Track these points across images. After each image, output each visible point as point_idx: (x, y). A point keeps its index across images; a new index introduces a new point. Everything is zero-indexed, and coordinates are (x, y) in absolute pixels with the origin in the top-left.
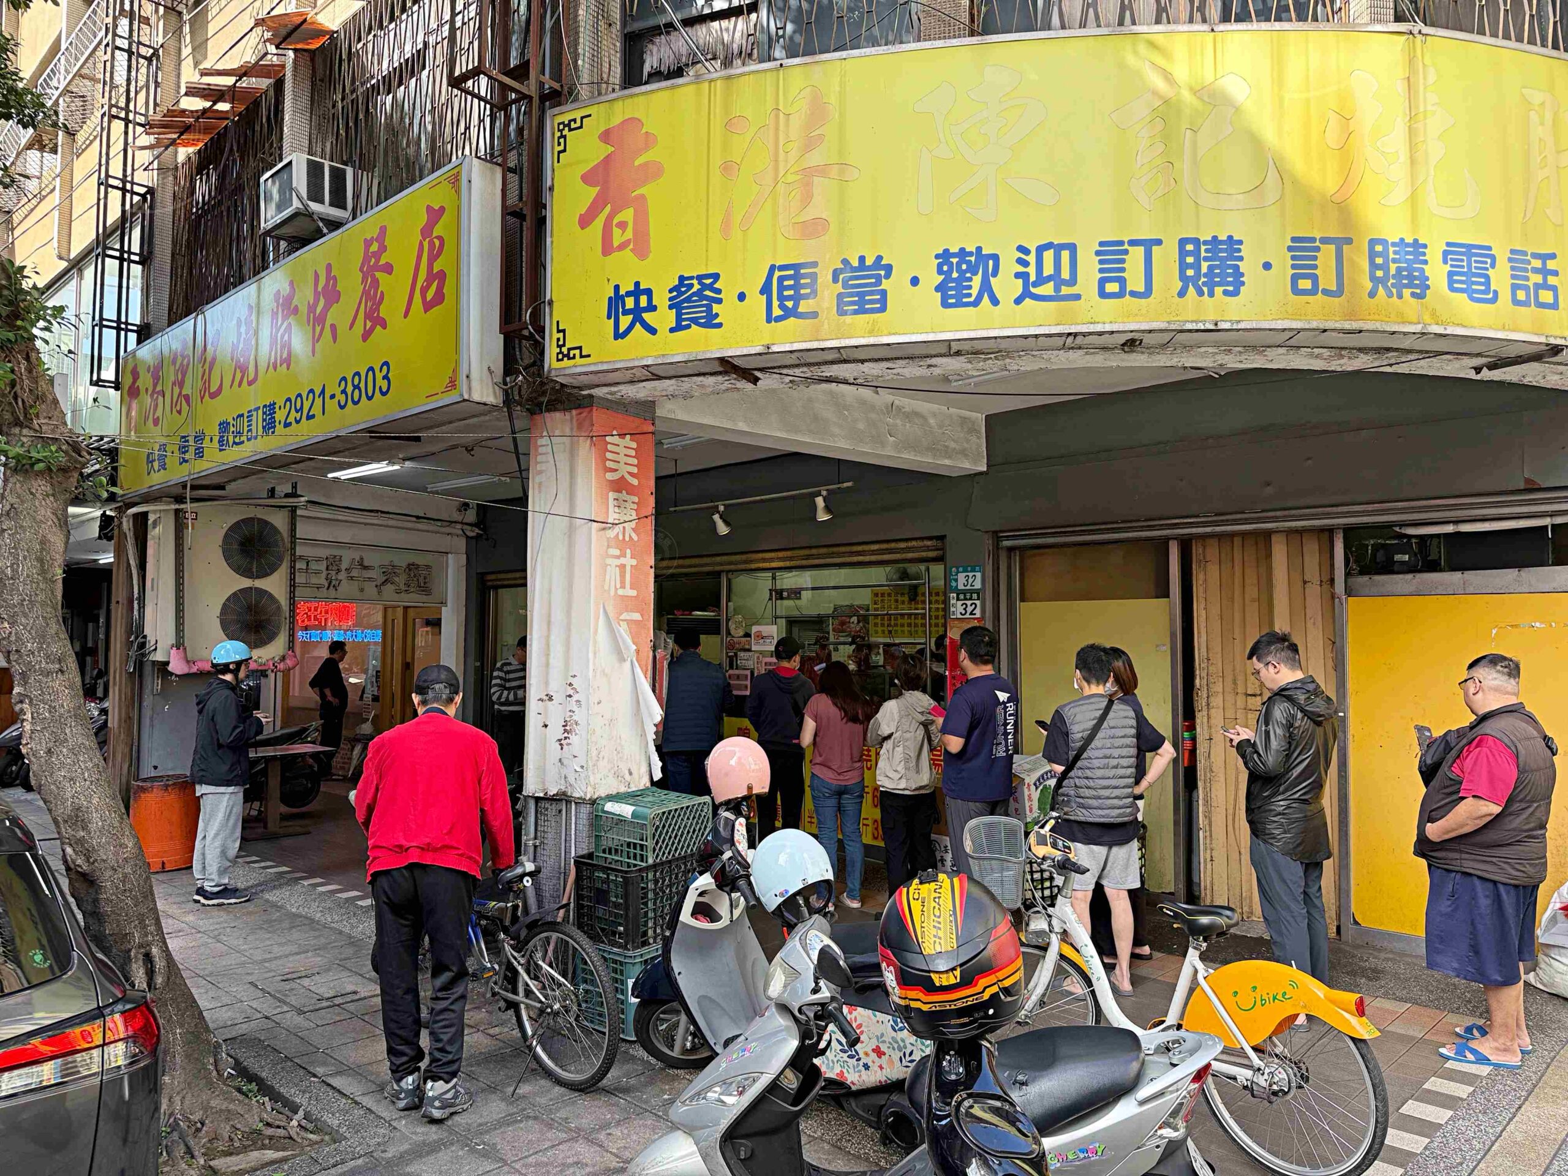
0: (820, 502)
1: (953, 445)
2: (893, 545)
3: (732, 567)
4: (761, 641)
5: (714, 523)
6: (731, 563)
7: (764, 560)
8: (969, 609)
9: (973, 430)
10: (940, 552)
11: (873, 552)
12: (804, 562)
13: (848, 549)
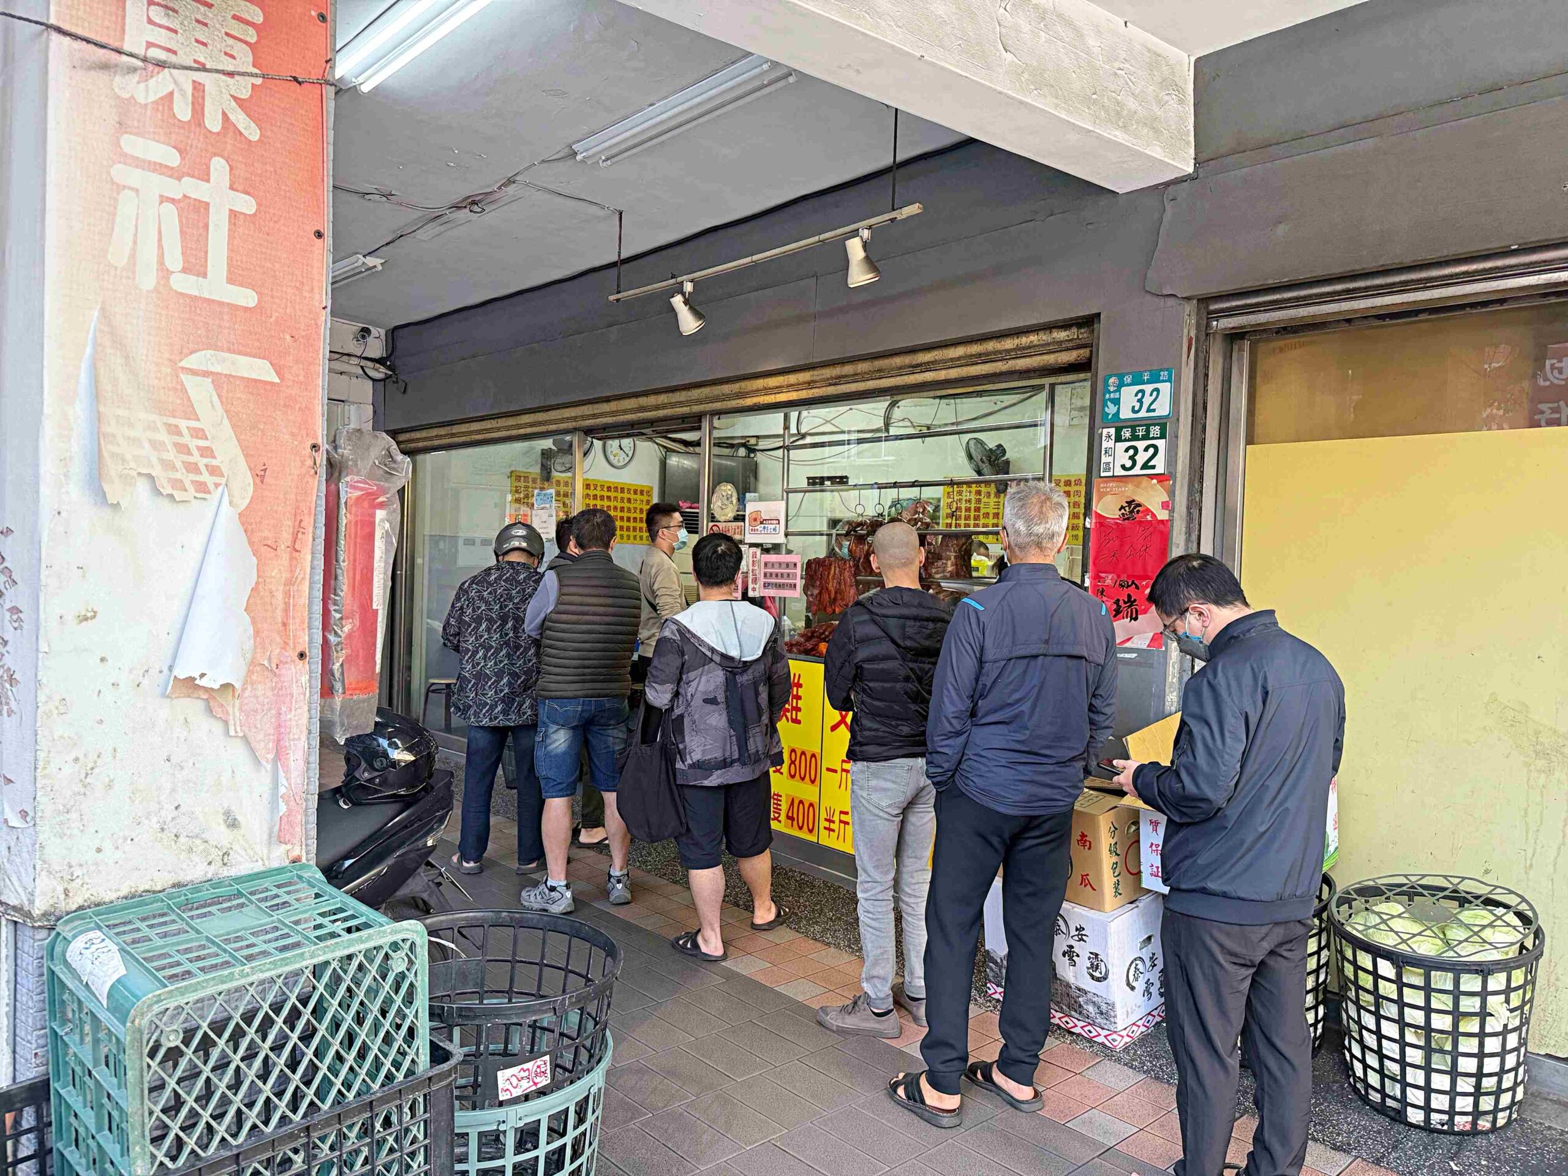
0: (855, 249)
1: (1131, 104)
2: (991, 346)
3: (718, 406)
4: (760, 527)
5: (672, 310)
6: (717, 399)
7: (767, 391)
8: (1141, 458)
9: (1170, 84)
10: (1084, 353)
11: (955, 363)
12: (831, 390)
13: (907, 360)
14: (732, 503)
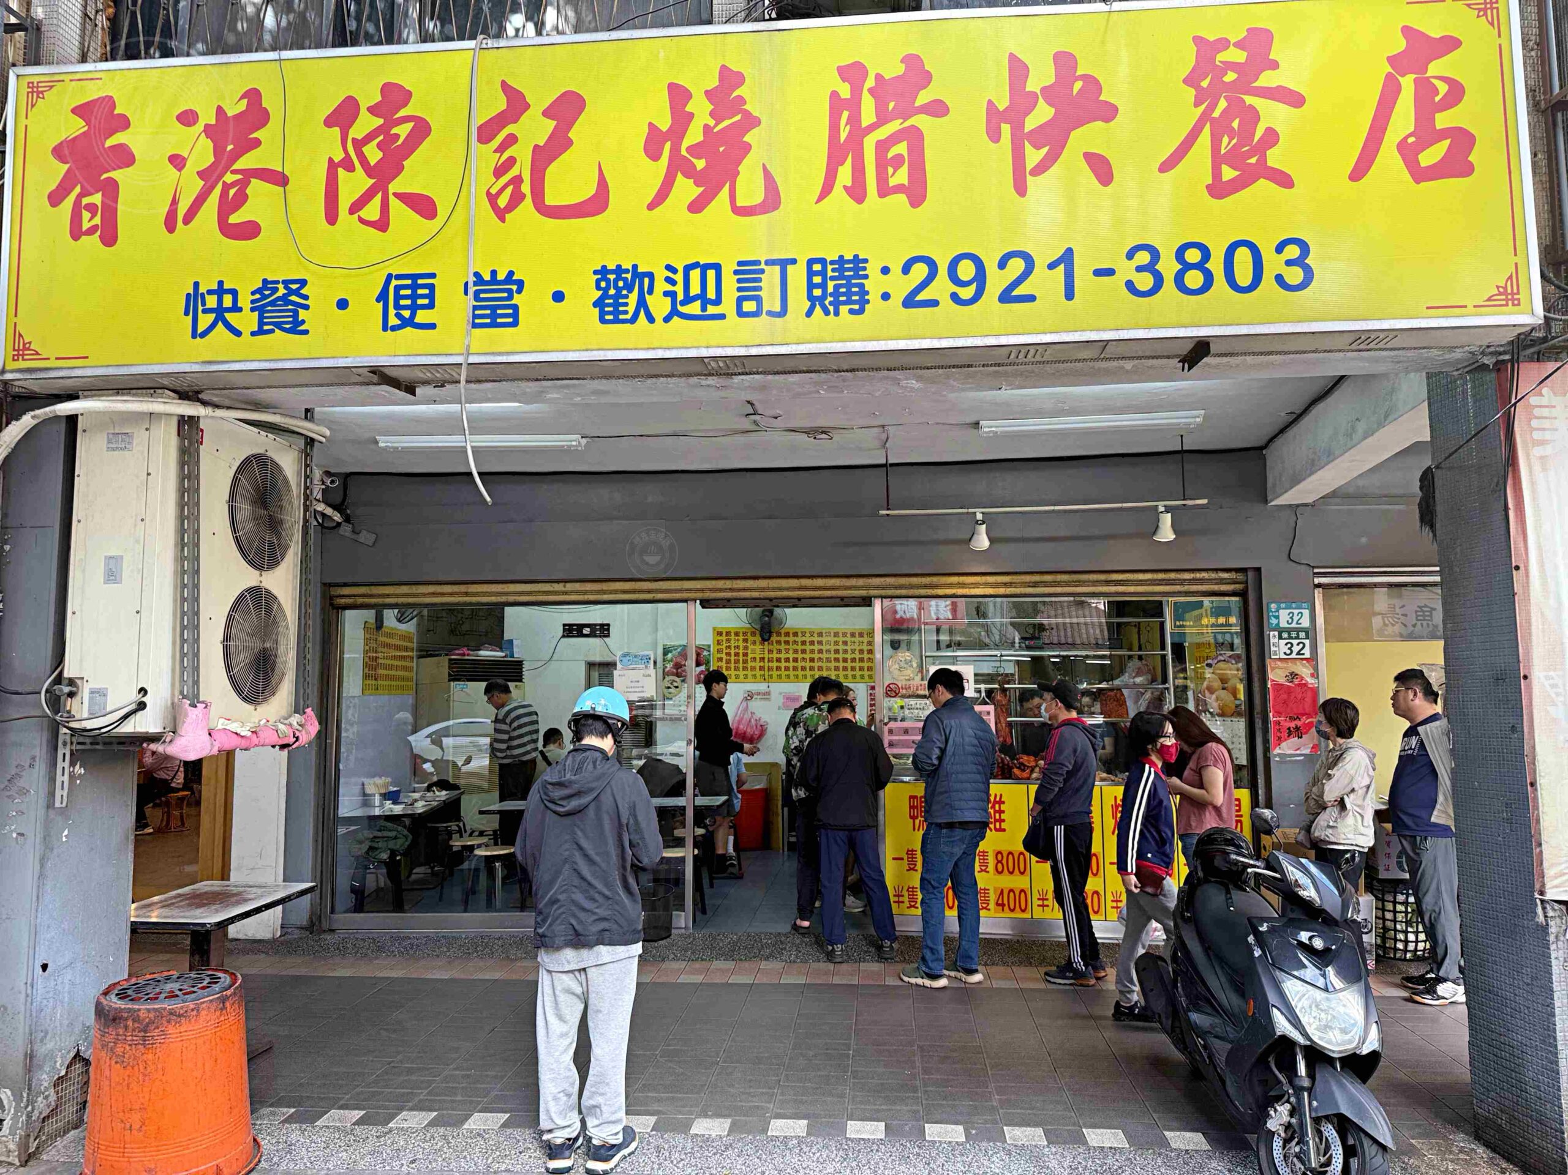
14: (912, 666)
